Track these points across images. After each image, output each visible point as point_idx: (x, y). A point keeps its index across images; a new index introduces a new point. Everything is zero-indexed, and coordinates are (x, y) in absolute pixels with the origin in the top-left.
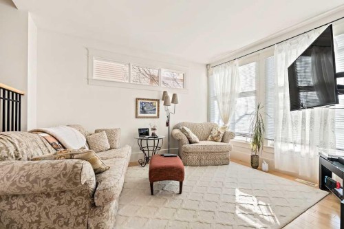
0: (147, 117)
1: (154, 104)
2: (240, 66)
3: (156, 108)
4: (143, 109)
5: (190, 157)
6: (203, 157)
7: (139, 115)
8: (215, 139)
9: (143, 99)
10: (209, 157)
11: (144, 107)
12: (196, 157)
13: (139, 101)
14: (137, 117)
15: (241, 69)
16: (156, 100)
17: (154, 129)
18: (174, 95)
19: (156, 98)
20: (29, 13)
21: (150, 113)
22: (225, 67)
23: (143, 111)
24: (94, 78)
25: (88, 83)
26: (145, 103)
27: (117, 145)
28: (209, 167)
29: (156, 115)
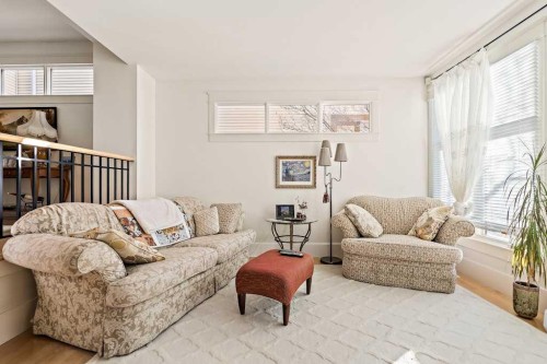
0: (294, 187)
1: (307, 165)
2: (492, 63)
3: (312, 170)
4: (287, 172)
5: (355, 263)
6: (383, 267)
7: (282, 183)
8: (420, 232)
9: (287, 157)
10: (397, 269)
11: (290, 171)
12: (367, 265)
13: (281, 161)
14: (278, 187)
15: (494, 70)
16: (310, 157)
17: (303, 207)
18: (339, 146)
19: (309, 155)
20: (139, 67)
21: (301, 180)
22: (458, 76)
23: (288, 177)
24: (217, 132)
25: (209, 141)
26: (291, 163)
27: (231, 228)
28: (394, 290)
29: (310, 183)
